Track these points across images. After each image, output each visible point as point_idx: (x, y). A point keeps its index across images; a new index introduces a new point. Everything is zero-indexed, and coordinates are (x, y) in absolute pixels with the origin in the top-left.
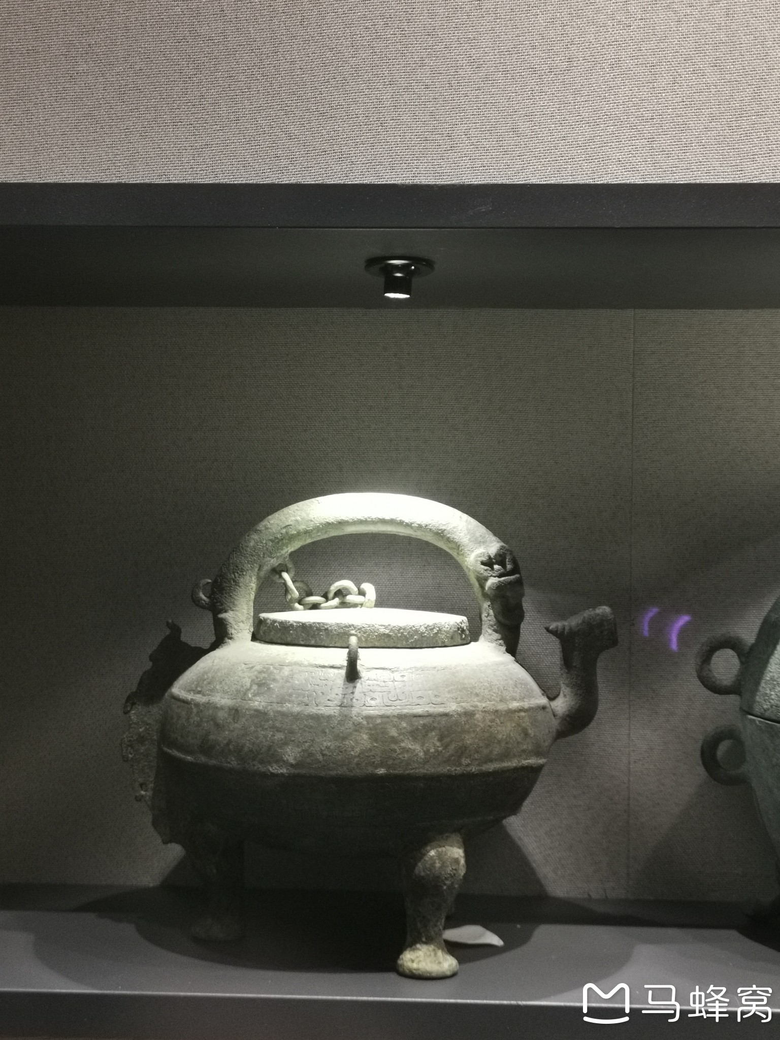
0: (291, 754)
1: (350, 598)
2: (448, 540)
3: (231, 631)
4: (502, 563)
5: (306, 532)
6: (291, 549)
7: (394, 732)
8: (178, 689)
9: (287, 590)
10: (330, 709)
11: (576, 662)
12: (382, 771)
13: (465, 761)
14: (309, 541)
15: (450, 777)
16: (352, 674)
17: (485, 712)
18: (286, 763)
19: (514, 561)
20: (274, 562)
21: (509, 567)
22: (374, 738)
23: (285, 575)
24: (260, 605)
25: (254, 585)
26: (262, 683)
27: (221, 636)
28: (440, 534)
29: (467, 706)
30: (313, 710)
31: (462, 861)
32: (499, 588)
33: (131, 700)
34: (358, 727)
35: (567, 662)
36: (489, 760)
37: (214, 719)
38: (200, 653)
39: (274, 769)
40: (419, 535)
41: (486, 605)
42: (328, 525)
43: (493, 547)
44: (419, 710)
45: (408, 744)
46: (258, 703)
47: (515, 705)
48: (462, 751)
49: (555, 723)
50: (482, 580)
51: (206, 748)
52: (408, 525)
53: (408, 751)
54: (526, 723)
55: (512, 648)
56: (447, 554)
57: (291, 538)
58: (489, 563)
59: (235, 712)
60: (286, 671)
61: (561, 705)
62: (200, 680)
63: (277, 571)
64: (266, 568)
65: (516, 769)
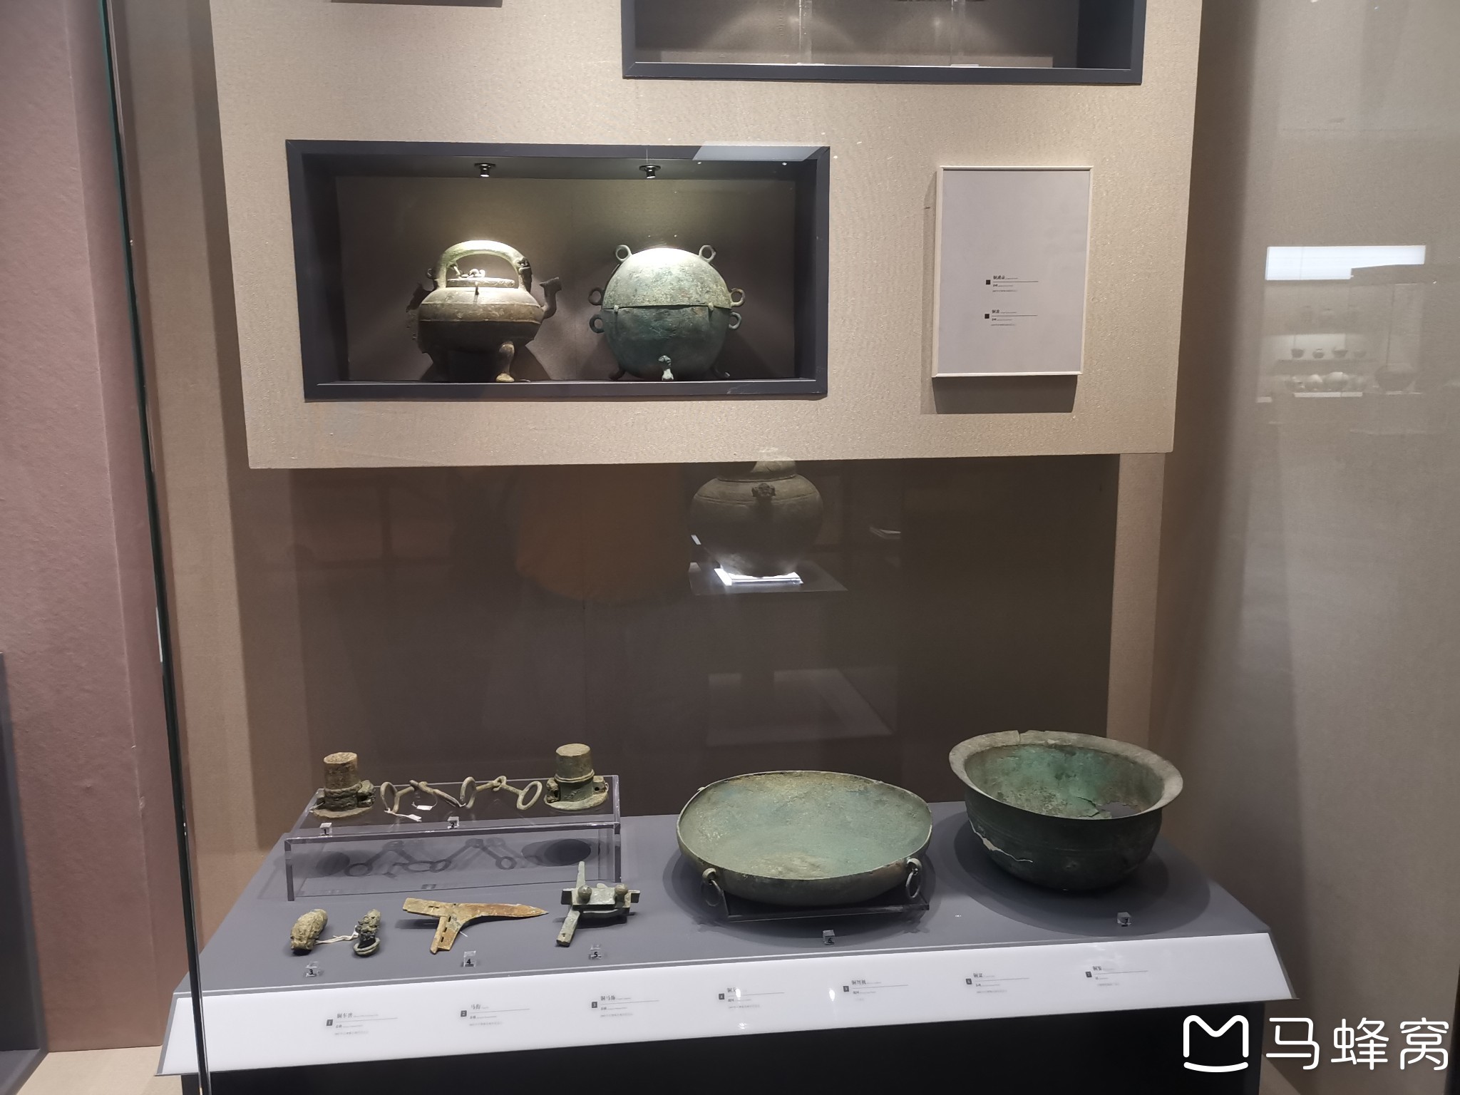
0: (460, 316)
1: (476, 275)
2: (507, 256)
3: (439, 285)
4: (524, 263)
5: (461, 253)
6: (457, 259)
7: (490, 309)
8: (424, 302)
9: (456, 272)
10: (471, 302)
11: (549, 295)
12: (487, 320)
13: (512, 318)
14: (462, 256)
15: (507, 322)
16: (477, 293)
17: (517, 304)
18: (458, 318)
19: (528, 263)
20: (451, 263)
21: (526, 264)
22: (484, 310)
23: (455, 267)
24: (447, 277)
25: (445, 270)
26: (450, 297)
27: (436, 286)
28: (504, 254)
29: (511, 302)
30: (465, 303)
31: (513, 349)
32: (523, 271)
33: (409, 308)
34: (479, 307)
35: (546, 295)
36: (519, 319)
37: (436, 308)
38: (430, 292)
39: (455, 320)
40: (496, 254)
41: (520, 276)
42: (468, 252)
43: (521, 258)
44: (497, 303)
45: (494, 312)
46: (449, 302)
47: (527, 304)
48: (511, 315)
49: (543, 313)
50: (518, 268)
51: (435, 316)
52: (493, 251)
53: (494, 314)
54: (531, 310)
55: (529, 290)
56: (507, 261)
57: (456, 255)
58: (520, 263)
59: (442, 305)
60: (457, 293)
61: (545, 308)
62: (431, 297)
63: (452, 266)
64: (449, 265)
65: (527, 322)
